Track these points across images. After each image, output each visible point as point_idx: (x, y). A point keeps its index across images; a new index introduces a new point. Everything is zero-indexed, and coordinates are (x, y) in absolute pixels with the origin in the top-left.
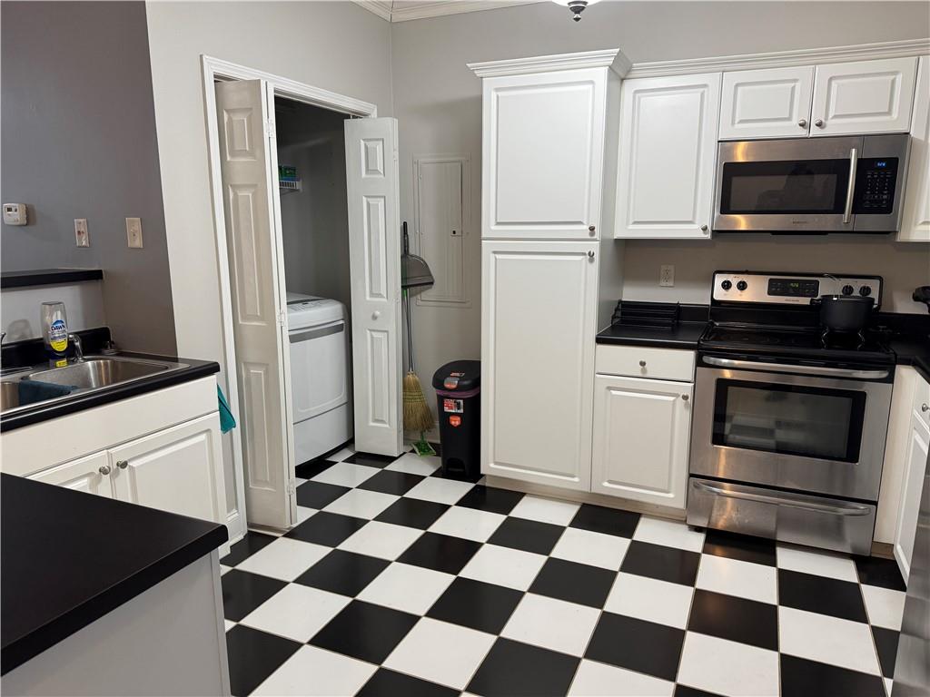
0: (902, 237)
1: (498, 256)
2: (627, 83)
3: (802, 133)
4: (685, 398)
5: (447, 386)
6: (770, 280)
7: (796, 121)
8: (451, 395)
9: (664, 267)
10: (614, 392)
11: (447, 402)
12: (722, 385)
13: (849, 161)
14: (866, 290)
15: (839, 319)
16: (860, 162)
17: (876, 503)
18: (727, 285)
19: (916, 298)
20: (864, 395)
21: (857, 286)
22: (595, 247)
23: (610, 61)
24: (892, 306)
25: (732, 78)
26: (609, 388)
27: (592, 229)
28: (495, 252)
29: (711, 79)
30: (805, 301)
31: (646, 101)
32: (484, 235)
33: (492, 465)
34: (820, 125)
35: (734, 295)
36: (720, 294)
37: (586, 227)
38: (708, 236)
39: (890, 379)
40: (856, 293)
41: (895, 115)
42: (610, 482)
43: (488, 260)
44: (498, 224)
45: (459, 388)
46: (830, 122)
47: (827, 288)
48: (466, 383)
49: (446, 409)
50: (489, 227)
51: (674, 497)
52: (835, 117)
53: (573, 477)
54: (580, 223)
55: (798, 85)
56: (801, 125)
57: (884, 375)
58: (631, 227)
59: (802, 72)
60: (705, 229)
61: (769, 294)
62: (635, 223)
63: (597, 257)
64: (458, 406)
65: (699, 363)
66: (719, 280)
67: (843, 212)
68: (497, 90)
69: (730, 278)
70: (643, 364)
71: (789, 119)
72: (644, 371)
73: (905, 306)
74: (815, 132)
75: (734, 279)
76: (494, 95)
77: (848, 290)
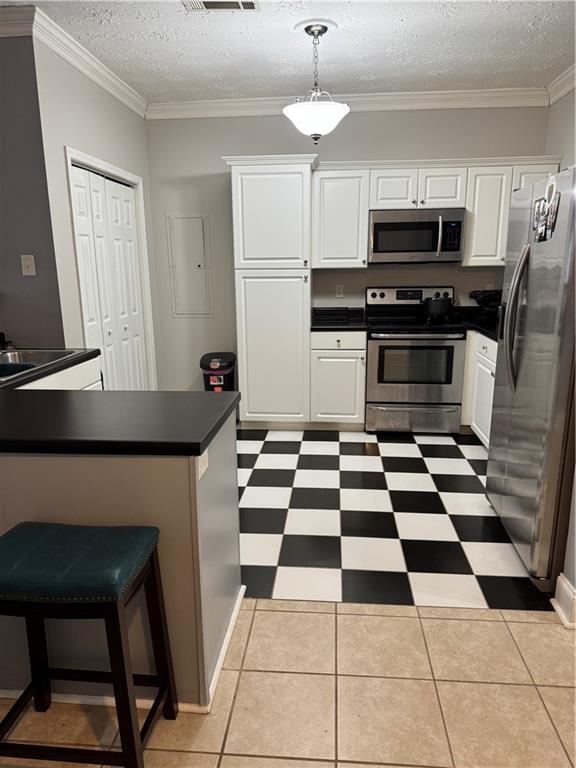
0: (464, 264)
1: (247, 280)
2: (316, 173)
3: (413, 206)
4: (362, 358)
5: (212, 367)
6: (398, 292)
7: (410, 200)
8: (215, 373)
9: (337, 286)
10: (323, 360)
11: (212, 378)
12: (382, 349)
13: (438, 223)
14: (446, 294)
15: (435, 310)
16: (444, 223)
17: (460, 404)
18: (374, 295)
19: (471, 297)
20: (452, 347)
21: (442, 292)
22: (308, 273)
23: (312, 161)
24: (459, 303)
25: (376, 173)
26: (319, 358)
27: (306, 262)
28: (244, 278)
29: (364, 173)
30: (417, 302)
31: (328, 184)
32: (236, 266)
33: (247, 414)
34: (422, 202)
35: (378, 301)
36: (371, 301)
37: (302, 261)
38: (366, 266)
39: (464, 338)
40: (441, 296)
41: (458, 198)
42: (322, 414)
43: (239, 283)
44: (245, 259)
45: (221, 368)
46: (427, 201)
47: (427, 294)
48: (224, 364)
49: (212, 383)
50: (239, 261)
51: (358, 418)
52: (430, 198)
53: (299, 414)
54: (298, 258)
55: (410, 179)
56: (414, 202)
57: (462, 336)
58: (322, 261)
59: (412, 172)
60: (364, 262)
61: (398, 298)
62: (325, 259)
63: (309, 279)
64: (220, 380)
65: (369, 338)
66: (370, 292)
67: (436, 250)
68: (241, 174)
69: (375, 291)
70: (338, 341)
71: (406, 198)
72: (339, 346)
73: (465, 302)
74: (420, 206)
75: (378, 292)
76: (239, 177)
77: (438, 295)
